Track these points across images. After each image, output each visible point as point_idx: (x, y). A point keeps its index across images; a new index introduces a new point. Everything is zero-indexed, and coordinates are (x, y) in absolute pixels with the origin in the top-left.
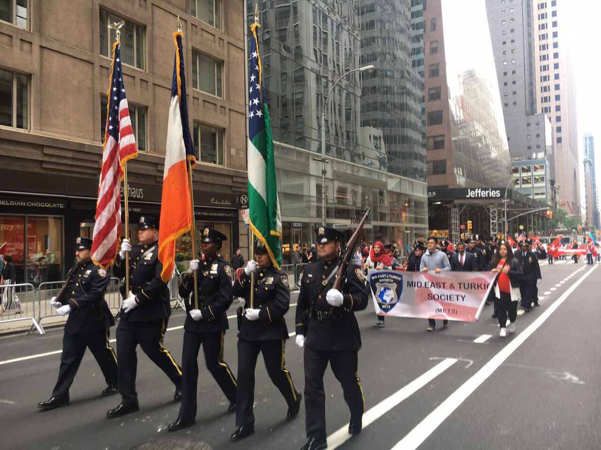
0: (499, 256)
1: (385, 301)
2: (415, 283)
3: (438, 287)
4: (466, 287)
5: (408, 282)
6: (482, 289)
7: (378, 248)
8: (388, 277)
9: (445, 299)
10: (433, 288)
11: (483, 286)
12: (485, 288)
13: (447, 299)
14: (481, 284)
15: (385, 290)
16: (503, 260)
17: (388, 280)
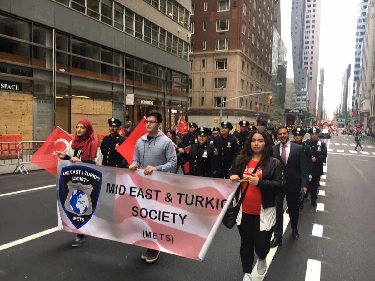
0: (251, 153)
1: (77, 210)
2: (117, 185)
3: (149, 196)
4: (189, 201)
5: (108, 185)
6: (213, 207)
7: (82, 127)
8: (83, 173)
9: (156, 217)
10: (140, 197)
11: (214, 203)
12: (217, 208)
13: (159, 219)
14: (213, 199)
15: (78, 193)
16: (256, 159)
17: (82, 179)
